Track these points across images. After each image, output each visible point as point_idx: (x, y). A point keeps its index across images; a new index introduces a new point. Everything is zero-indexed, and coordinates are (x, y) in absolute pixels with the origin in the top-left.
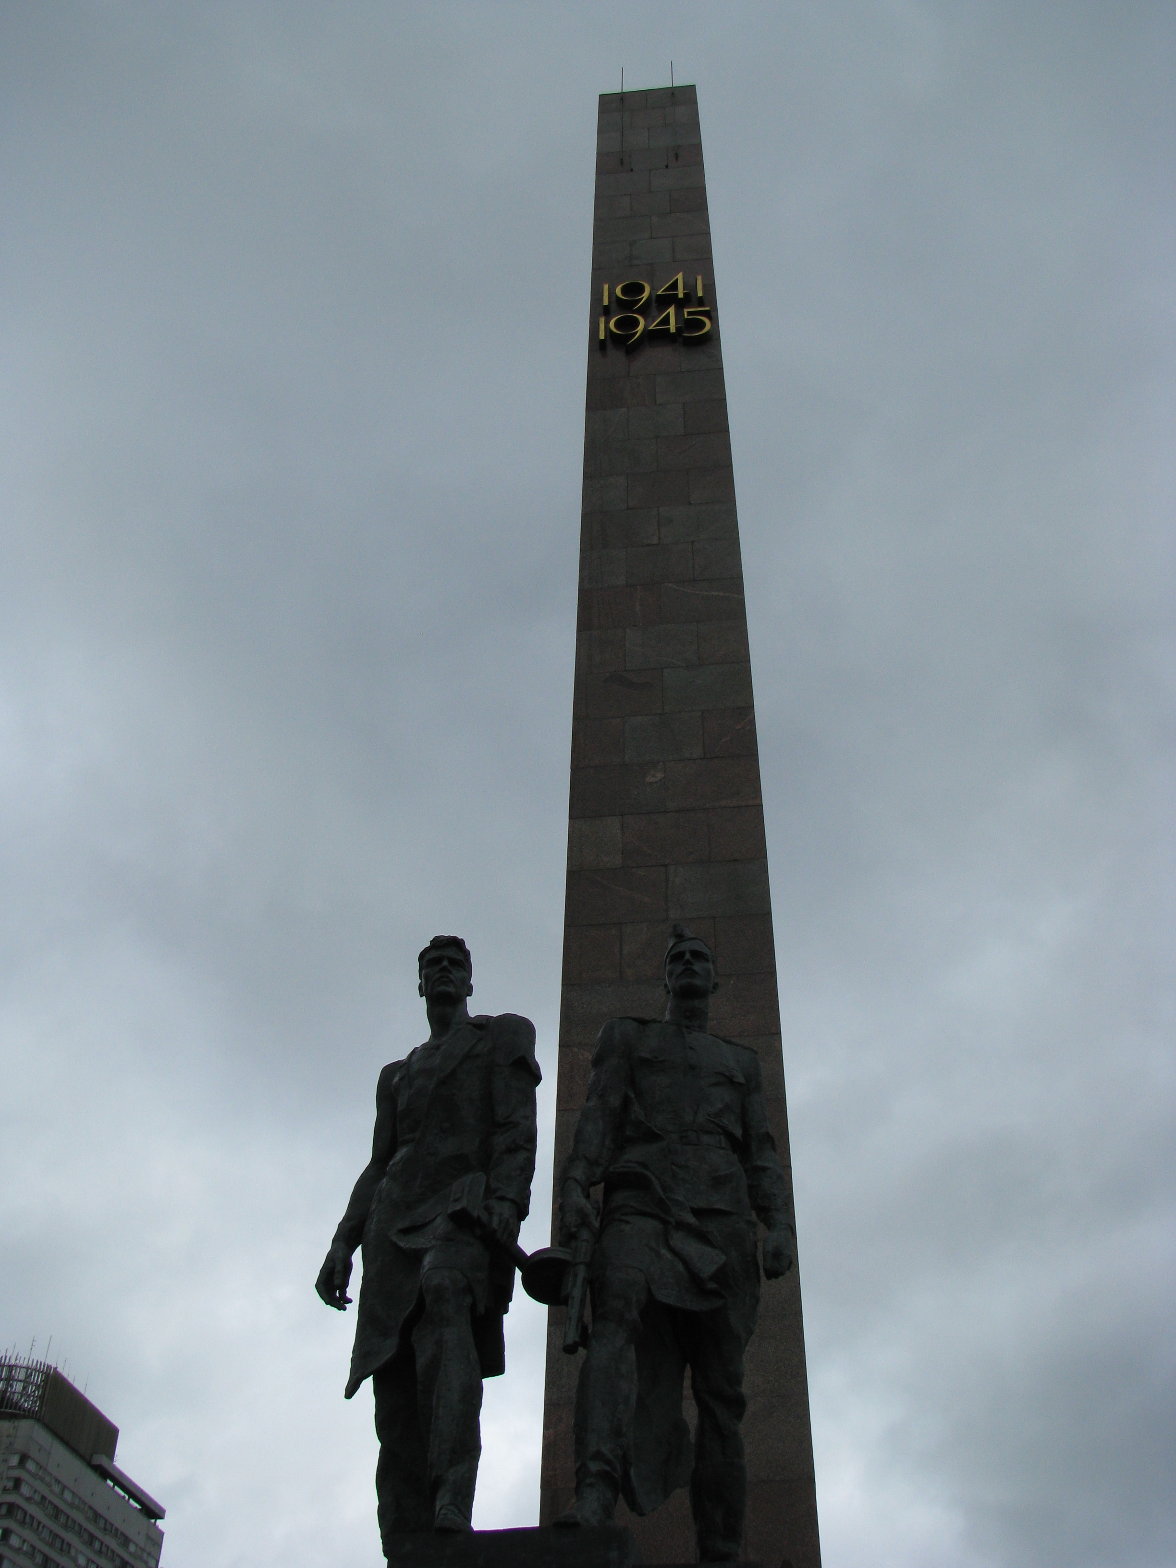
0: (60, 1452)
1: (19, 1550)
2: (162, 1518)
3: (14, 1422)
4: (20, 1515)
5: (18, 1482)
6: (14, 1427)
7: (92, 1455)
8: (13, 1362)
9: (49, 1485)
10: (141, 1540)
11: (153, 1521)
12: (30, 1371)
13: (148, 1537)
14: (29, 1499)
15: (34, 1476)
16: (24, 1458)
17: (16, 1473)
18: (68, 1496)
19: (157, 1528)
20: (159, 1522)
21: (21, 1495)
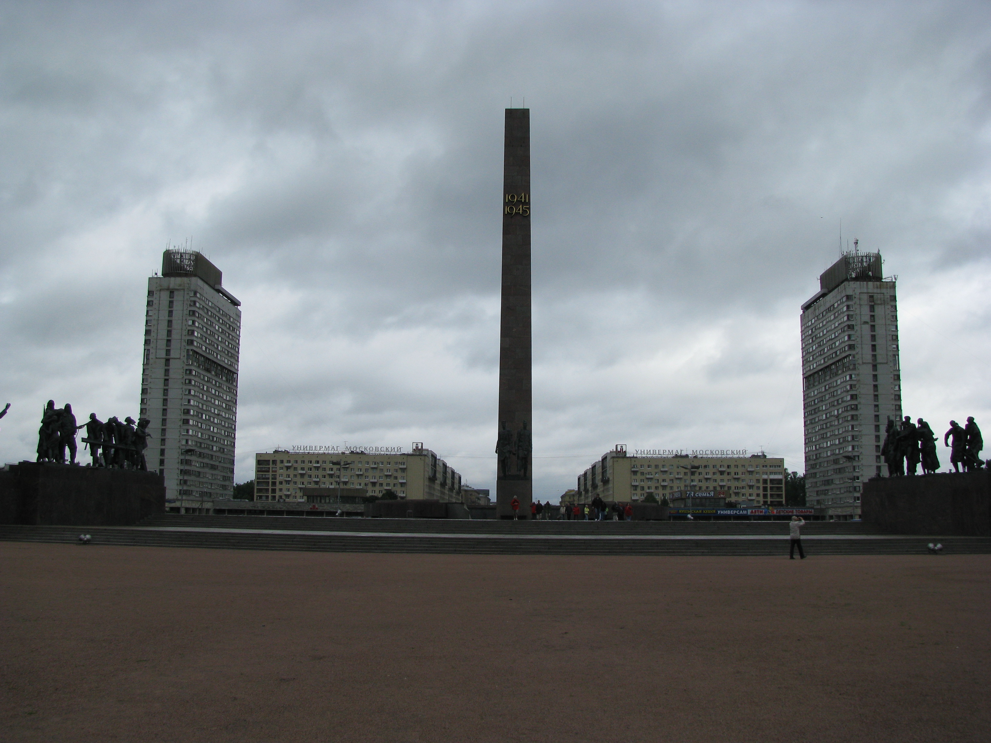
0: (206, 287)
1: (198, 327)
2: (240, 305)
3: (189, 278)
4: (197, 315)
5: (195, 302)
6: (190, 280)
7: (214, 285)
8: (182, 251)
9: (204, 301)
10: (234, 316)
11: (236, 307)
12: (191, 255)
13: (237, 314)
14: (199, 308)
15: (199, 299)
16: (195, 293)
17: (193, 299)
18: (210, 304)
19: (238, 309)
20: (239, 307)
21: (197, 307)
